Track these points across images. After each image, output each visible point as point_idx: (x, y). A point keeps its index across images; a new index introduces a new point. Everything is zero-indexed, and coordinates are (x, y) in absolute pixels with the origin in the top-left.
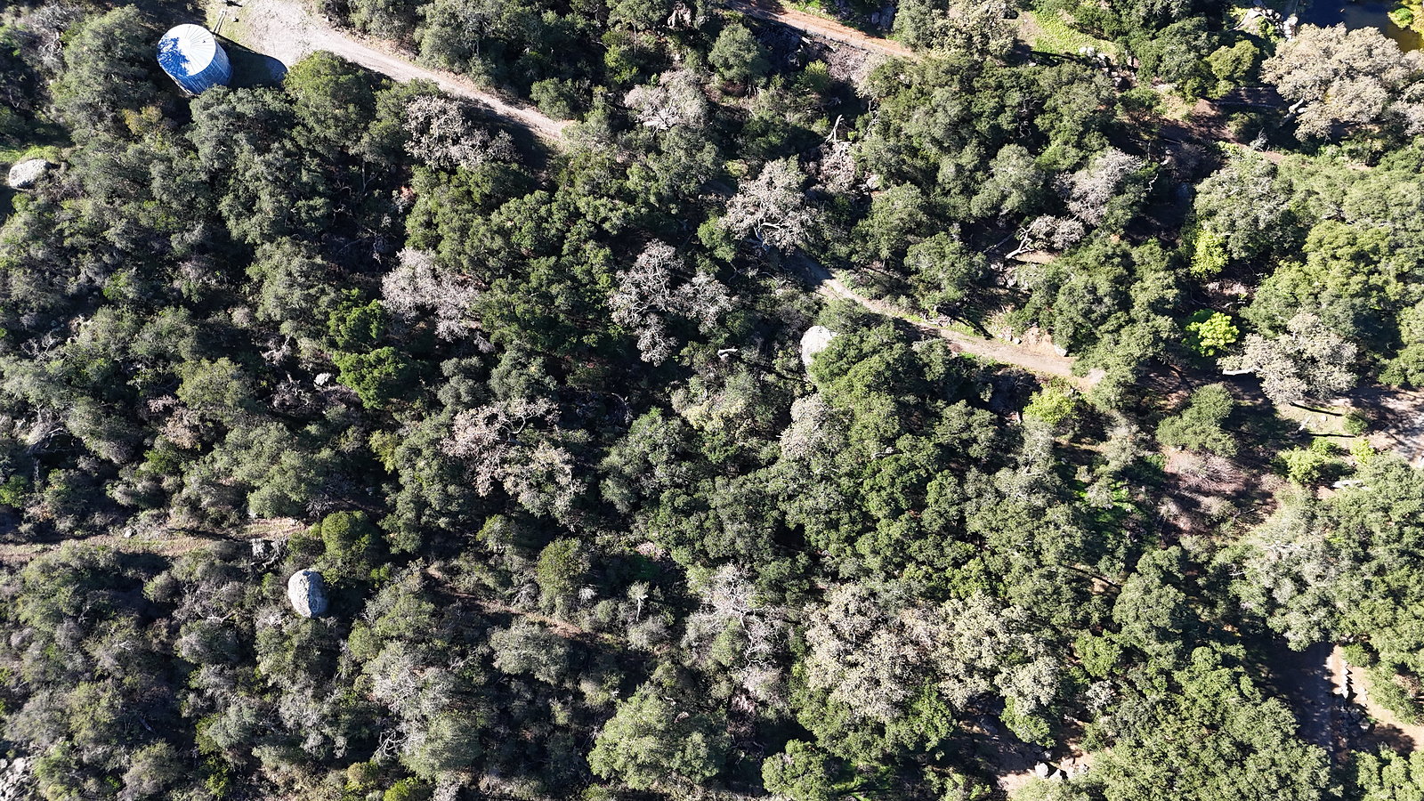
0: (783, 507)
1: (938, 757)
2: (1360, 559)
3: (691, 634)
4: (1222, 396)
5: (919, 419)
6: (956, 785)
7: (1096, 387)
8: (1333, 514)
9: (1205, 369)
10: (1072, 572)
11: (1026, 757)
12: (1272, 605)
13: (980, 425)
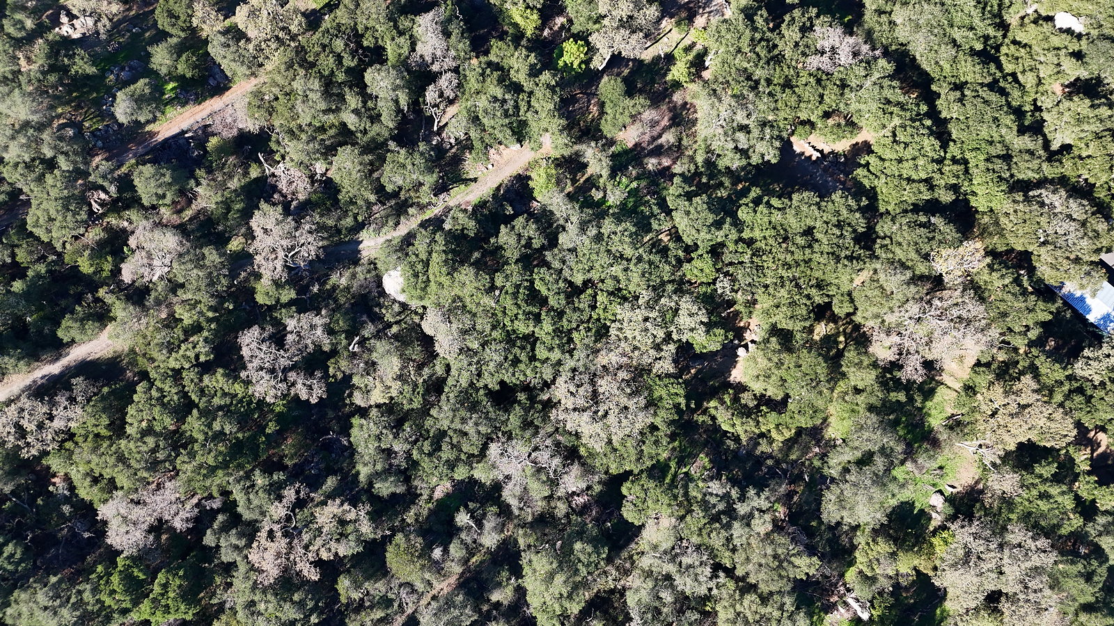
0: (481, 384)
1: (693, 406)
2: (755, 87)
3: (514, 503)
4: (612, 82)
5: (493, 260)
6: (716, 408)
7: (553, 145)
8: (721, 80)
9: (589, 78)
10: (647, 245)
11: (728, 355)
12: (744, 153)
13: (524, 228)
